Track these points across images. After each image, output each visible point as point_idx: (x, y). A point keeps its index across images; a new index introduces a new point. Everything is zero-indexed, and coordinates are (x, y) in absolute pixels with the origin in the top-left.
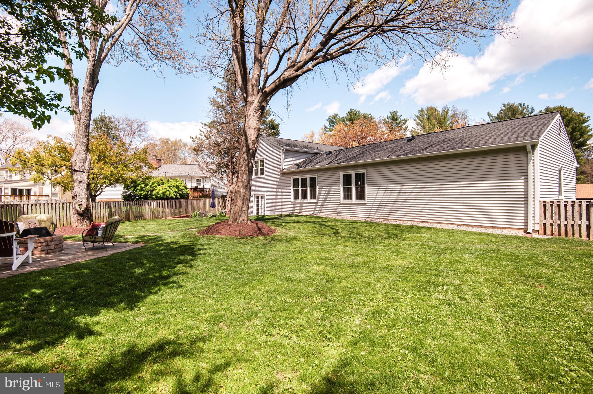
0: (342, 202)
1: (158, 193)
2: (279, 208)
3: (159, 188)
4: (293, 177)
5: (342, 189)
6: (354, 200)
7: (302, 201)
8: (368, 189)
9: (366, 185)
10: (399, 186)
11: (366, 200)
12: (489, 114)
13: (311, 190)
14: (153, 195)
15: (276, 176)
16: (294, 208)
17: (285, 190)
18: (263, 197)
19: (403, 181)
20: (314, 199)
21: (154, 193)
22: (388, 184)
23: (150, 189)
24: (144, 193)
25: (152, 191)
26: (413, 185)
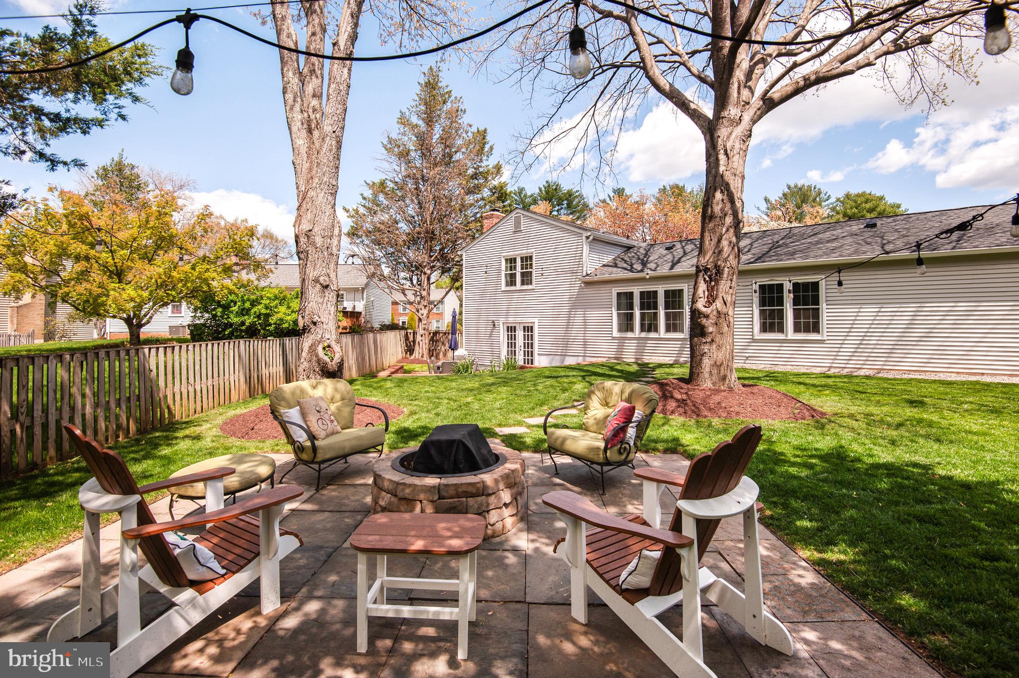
0: (756, 337)
1: (281, 320)
2: (577, 348)
3: (283, 309)
4: (615, 290)
5: (756, 312)
6: (791, 334)
7: (643, 335)
8: (826, 313)
9: (823, 306)
10: (911, 308)
11: (825, 334)
12: (766, 200)
13: (667, 315)
14: (270, 325)
15: (568, 288)
16: (620, 348)
17: (594, 315)
18: (529, 329)
19: (921, 299)
20: (675, 330)
21: (273, 320)
22: (881, 303)
23: (264, 311)
24: (248, 320)
25: (267, 316)
26: (946, 306)
